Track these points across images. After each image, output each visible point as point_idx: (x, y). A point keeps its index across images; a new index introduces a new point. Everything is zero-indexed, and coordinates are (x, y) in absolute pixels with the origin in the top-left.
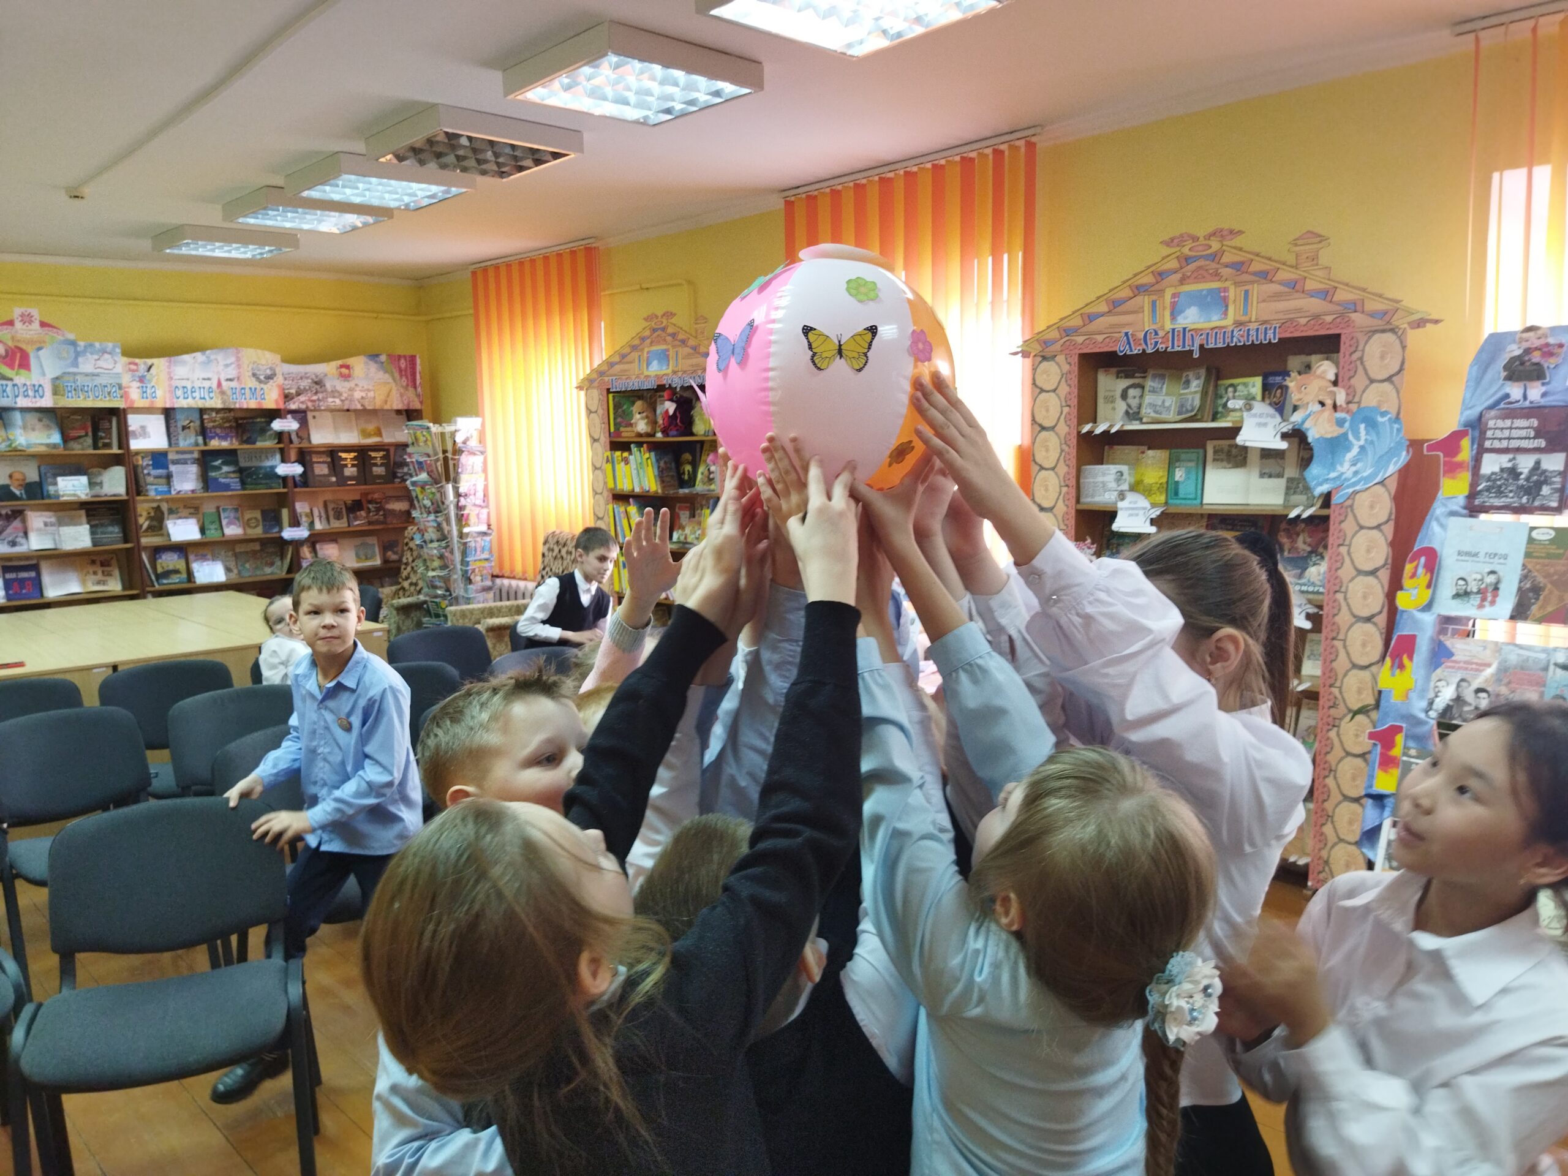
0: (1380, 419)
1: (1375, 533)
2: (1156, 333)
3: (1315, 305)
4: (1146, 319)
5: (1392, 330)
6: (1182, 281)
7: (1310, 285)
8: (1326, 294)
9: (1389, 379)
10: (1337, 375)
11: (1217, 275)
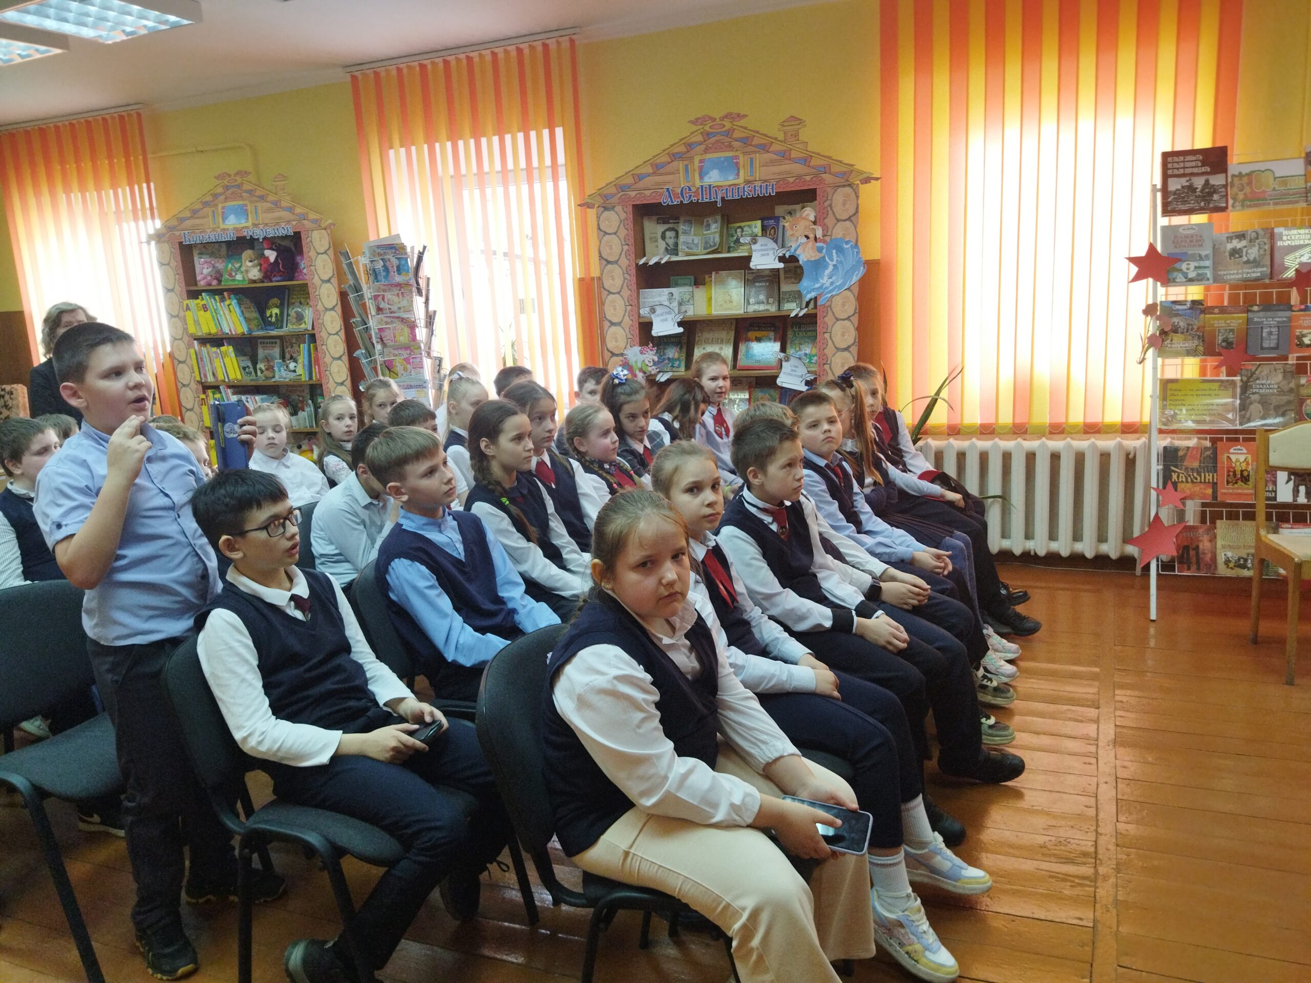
0: (846, 246)
1: (847, 323)
2: (690, 190)
3: (798, 168)
4: (682, 179)
5: (850, 185)
6: (706, 151)
7: (794, 154)
8: (806, 161)
9: (849, 219)
10: (815, 217)
11: (730, 147)
